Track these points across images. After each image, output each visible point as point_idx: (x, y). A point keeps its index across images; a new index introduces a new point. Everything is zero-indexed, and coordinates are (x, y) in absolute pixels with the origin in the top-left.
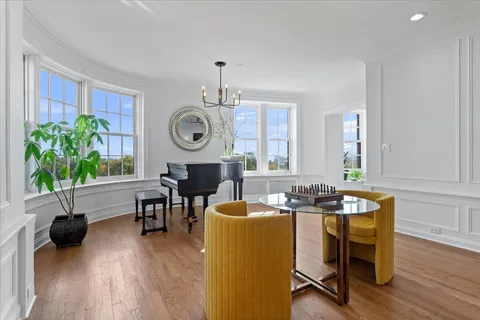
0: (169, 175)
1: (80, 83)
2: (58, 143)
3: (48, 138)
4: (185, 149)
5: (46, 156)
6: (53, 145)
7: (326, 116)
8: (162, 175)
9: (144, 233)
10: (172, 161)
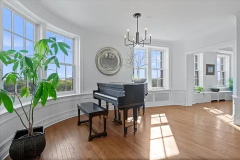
0: (98, 91)
1: (37, 25)
2: (19, 67)
3: (10, 63)
4: (106, 74)
5: (8, 78)
6: (15, 68)
7: (187, 55)
8: (94, 92)
9: (91, 139)
10: (99, 82)
